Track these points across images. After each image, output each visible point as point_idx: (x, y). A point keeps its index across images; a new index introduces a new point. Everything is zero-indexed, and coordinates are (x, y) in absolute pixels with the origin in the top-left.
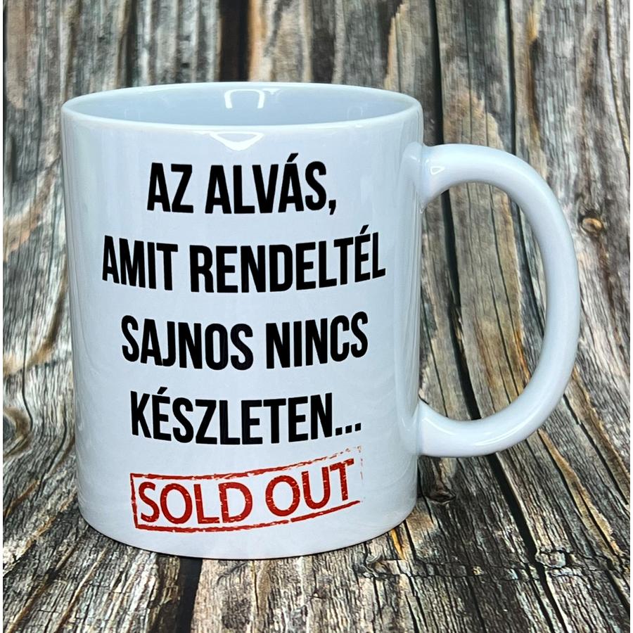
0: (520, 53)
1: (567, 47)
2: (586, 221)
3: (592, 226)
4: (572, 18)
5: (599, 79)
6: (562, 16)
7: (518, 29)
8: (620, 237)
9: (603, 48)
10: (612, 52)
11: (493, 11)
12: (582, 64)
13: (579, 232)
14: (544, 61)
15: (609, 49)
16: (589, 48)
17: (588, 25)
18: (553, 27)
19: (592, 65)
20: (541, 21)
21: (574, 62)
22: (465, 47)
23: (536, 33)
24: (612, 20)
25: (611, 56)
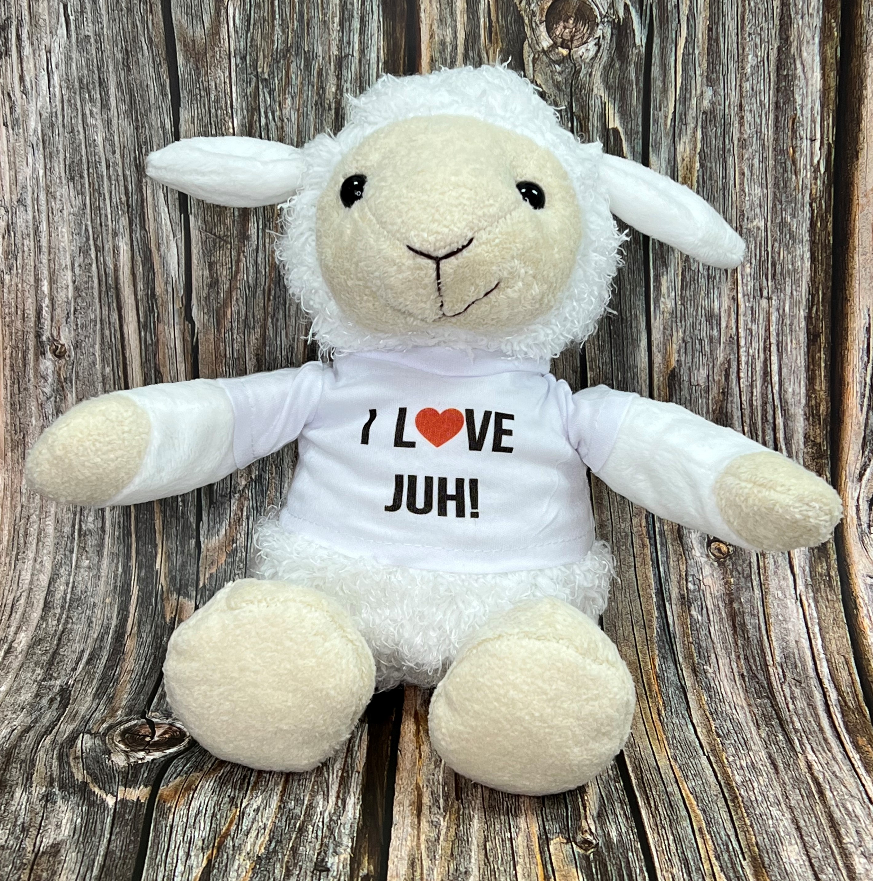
0: (659, 380)
1: (701, 376)
2: (713, 545)
3: (719, 550)
4: (707, 349)
5: (729, 405)
6: (698, 346)
7: (658, 359)
8: (744, 562)
9: (733, 377)
10: (742, 381)
11: (635, 342)
12: (714, 391)
13: (708, 556)
14: (681, 390)
15: (739, 378)
16: (720, 375)
17: (721, 356)
18: (689, 358)
19: (723, 393)
20: (679, 352)
21: (707, 390)
22: (609, 376)
23: (674, 363)
24: (742, 350)
25: (742, 385)
